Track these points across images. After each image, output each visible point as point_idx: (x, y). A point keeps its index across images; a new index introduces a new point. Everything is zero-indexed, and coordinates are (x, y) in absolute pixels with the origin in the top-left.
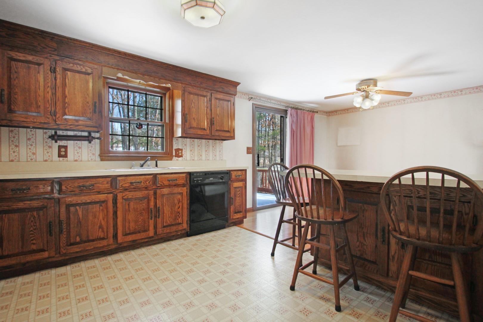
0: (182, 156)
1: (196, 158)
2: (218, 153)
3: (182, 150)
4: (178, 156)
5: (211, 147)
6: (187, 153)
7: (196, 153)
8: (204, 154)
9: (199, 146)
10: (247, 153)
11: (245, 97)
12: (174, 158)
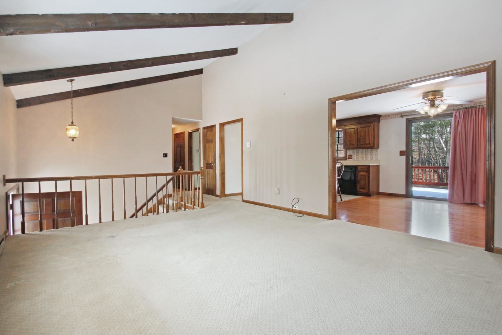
0: (352, 158)
1: (360, 159)
2: (374, 156)
3: (352, 155)
4: (350, 158)
5: (369, 153)
6: (355, 157)
7: (360, 157)
8: (364, 157)
9: (361, 153)
10: (400, 155)
11: (398, 116)
12: (348, 159)
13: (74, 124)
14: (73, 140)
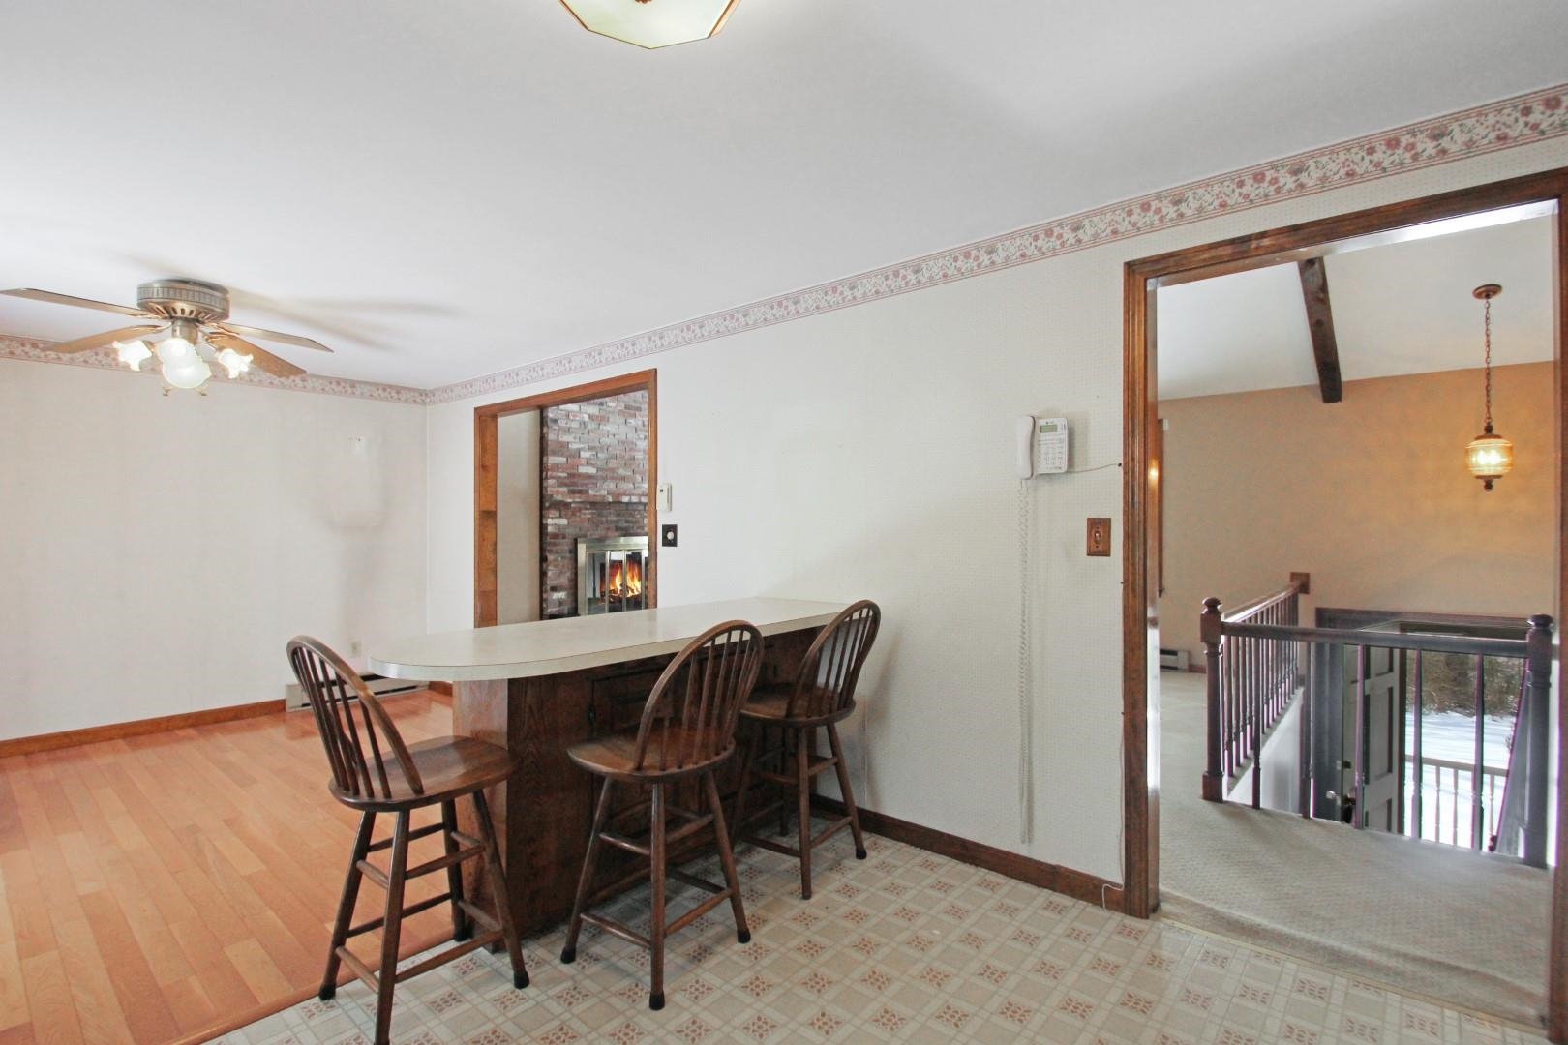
13: (1495, 432)
14: (1488, 486)
